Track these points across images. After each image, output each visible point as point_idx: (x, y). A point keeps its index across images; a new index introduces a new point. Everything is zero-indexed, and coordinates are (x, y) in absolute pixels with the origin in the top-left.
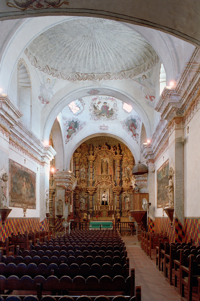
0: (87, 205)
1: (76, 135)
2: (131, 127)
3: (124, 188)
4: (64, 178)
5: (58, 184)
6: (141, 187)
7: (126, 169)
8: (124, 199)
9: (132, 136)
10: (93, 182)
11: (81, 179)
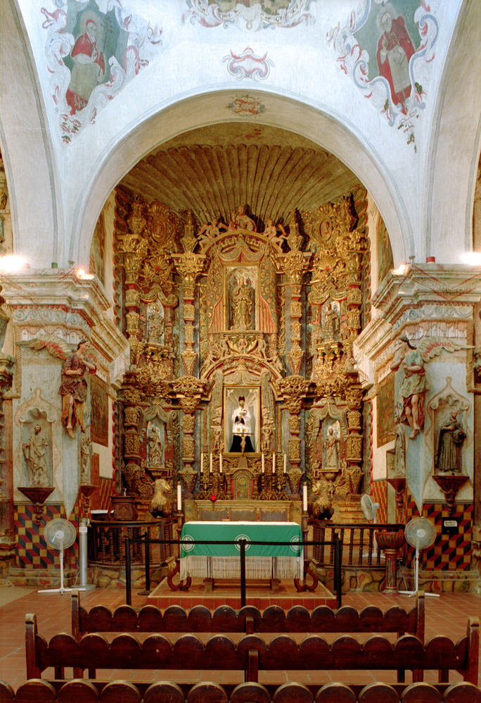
0: (173, 453)
1: (117, 98)
2: (383, 53)
3: (318, 384)
4: (58, 306)
5: (25, 337)
6: (431, 354)
7: (325, 309)
8: (320, 428)
9: (386, 106)
10: (195, 361)
11: (147, 346)
